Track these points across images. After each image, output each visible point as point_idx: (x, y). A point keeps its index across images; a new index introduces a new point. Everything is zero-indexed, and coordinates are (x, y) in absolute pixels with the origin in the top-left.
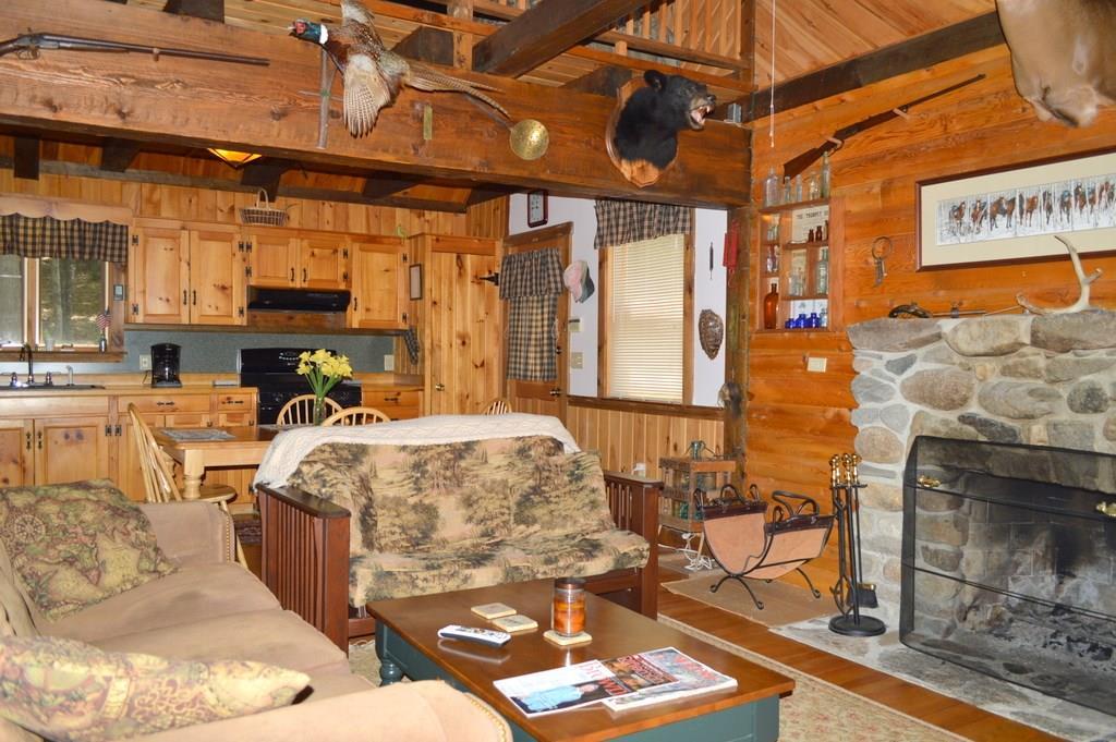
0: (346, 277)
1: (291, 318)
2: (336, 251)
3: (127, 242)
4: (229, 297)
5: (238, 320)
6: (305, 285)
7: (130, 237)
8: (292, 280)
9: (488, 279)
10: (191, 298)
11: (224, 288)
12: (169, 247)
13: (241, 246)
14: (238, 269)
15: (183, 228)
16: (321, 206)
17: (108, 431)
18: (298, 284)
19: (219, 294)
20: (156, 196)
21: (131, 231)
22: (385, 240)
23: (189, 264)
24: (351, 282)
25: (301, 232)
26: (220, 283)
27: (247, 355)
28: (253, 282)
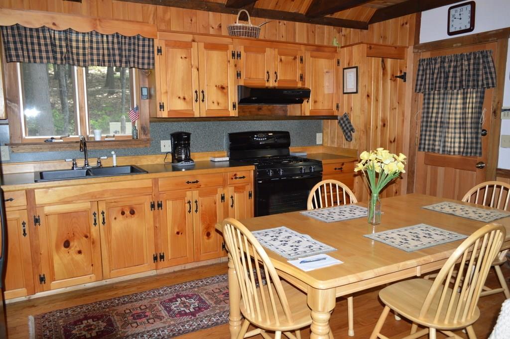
0: (302, 77)
1: (260, 109)
2: (295, 58)
3: (153, 52)
4: (226, 94)
5: (233, 113)
6: (276, 85)
7: (156, 49)
8: (268, 81)
9: (400, 77)
10: (200, 96)
11: (223, 88)
12: (184, 56)
13: (233, 55)
14: (231, 73)
15: (194, 41)
16: (278, 23)
17: (153, 206)
18: (272, 84)
19: (220, 93)
20: (168, 17)
21: (157, 43)
22: (326, 49)
23: (198, 69)
24: (305, 82)
25: (272, 43)
26: (219, 84)
27: (233, 137)
28: (242, 83)
